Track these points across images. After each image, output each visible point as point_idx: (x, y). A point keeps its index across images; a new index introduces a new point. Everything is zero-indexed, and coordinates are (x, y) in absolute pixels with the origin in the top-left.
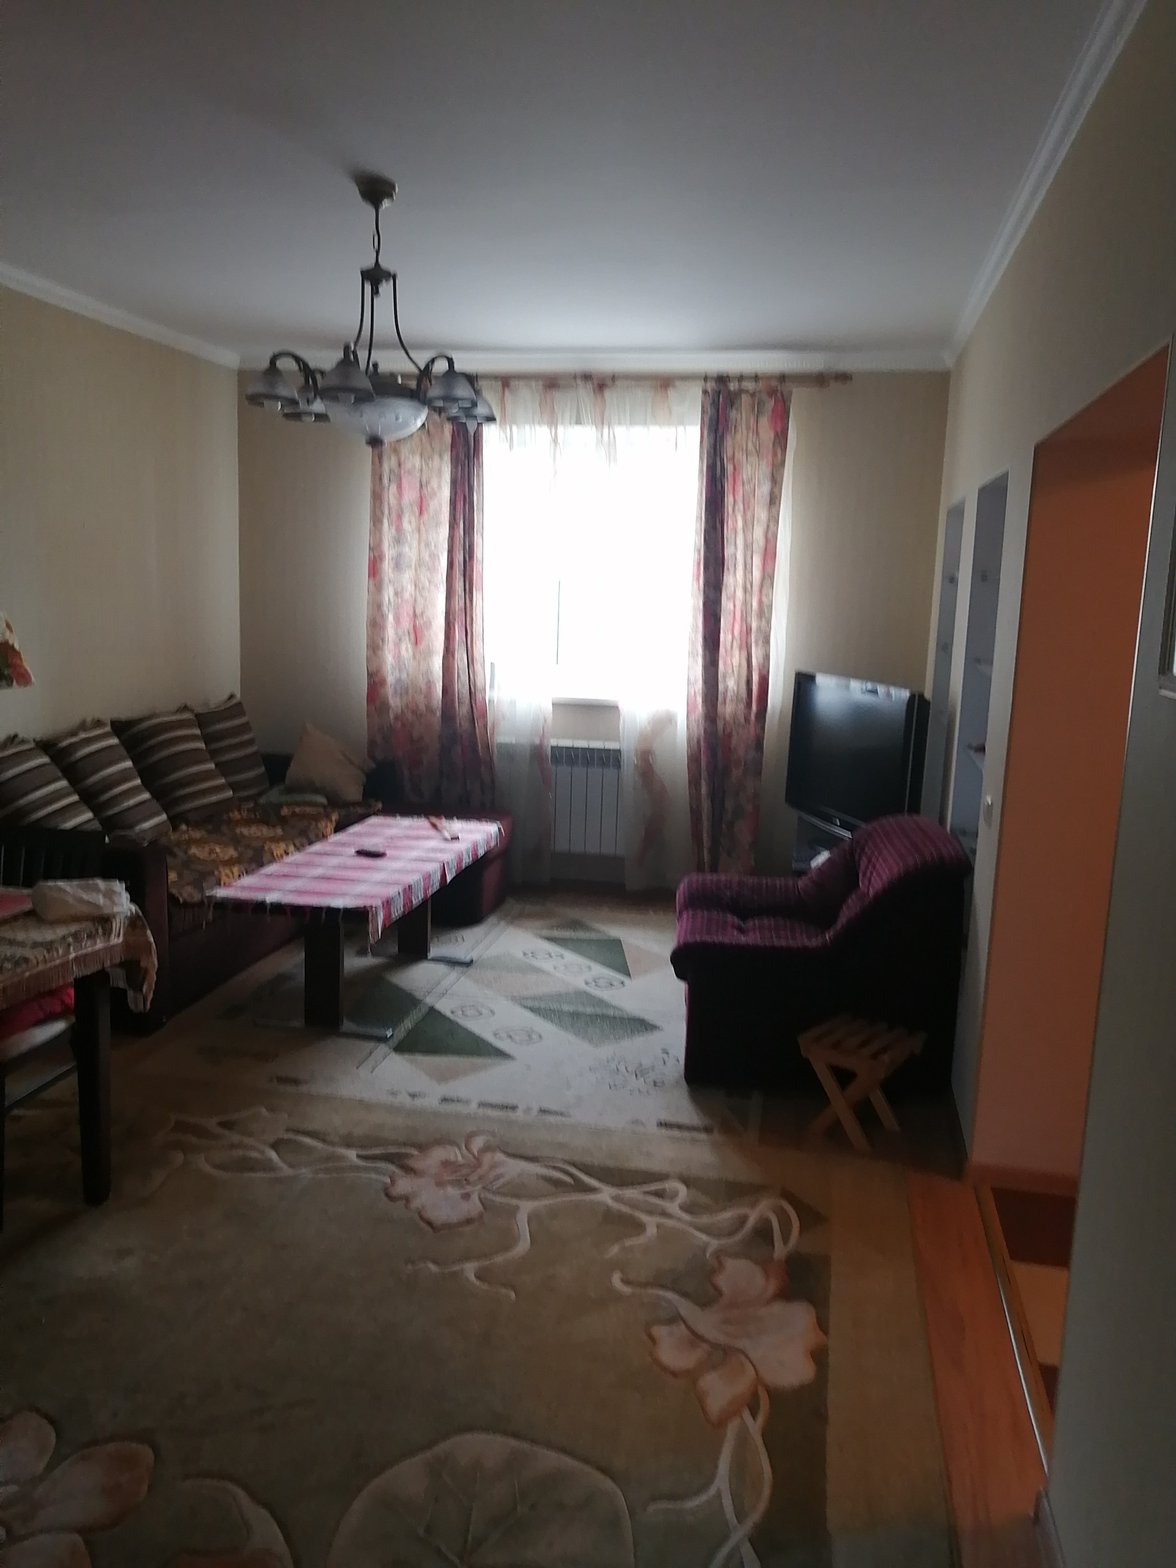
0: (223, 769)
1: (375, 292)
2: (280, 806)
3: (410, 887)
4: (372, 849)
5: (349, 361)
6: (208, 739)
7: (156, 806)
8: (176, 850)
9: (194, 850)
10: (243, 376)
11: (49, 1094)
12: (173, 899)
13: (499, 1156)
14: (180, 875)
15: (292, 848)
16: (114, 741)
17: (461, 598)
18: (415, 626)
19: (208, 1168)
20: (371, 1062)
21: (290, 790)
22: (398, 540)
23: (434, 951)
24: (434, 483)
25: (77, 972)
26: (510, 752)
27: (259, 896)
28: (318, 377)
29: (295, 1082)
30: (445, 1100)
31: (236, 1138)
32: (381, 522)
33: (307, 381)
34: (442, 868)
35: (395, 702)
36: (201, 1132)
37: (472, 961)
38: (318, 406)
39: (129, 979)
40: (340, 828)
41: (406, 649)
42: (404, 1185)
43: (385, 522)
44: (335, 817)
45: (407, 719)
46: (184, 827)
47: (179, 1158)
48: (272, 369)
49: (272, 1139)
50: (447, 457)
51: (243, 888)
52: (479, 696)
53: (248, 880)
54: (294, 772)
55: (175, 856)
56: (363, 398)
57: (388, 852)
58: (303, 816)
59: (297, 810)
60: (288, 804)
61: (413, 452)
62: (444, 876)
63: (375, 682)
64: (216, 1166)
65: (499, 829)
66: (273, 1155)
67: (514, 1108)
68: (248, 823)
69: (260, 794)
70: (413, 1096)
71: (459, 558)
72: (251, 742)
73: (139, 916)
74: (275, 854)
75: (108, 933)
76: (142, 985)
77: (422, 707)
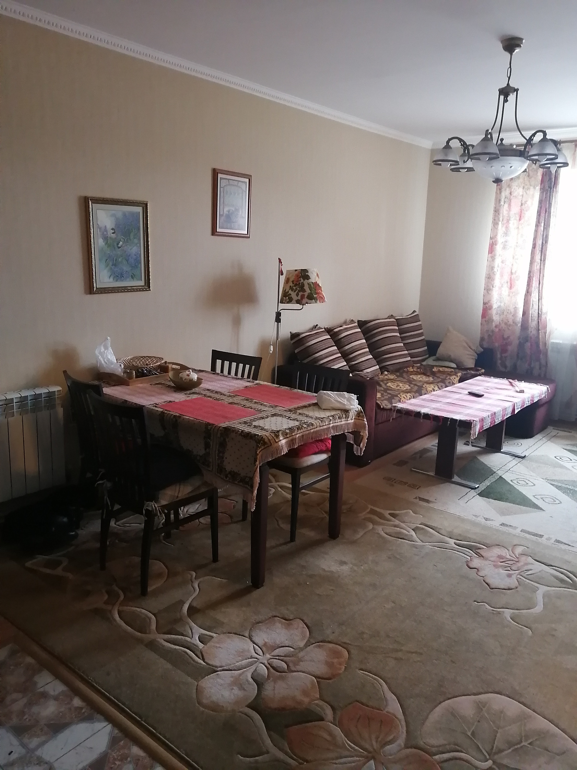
0: (407, 346)
1: (506, 101)
2: (433, 367)
3: (495, 413)
4: (477, 392)
5: (487, 138)
6: (401, 332)
7: (374, 362)
8: (381, 383)
9: (389, 384)
10: (433, 152)
11: (317, 486)
12: (378, 406)
13: (530, 560)
14: (382, 394)
15: (436, 388)
16: (359, 330)
17: (538, 264)
18: (511, 279)
19: (382, 533)
20: (466, 498)
21: (438, 359)
22: (506, 234)
23: (505, 448)
24: (529, 203)
25: (333, 433)
26: (558, 348)
27: (418, 409)
28: (470, 148)
29: (427, 501)
30: (503, 524)
31: (397, 522)
32: (497, 224)
33: (464, 151)
34: (513, 407)
35: (496, 318)
36: (381, 516)
37: (525, 456)
38: (469, 164)
39: (355, 441)
40: (461, 380)
41: (505, 291)
42: (476, 562)
43: (500, 223)
44: (459, 374)
45: (502, 327)
46: (386, 373)
47: (371, 526)
48: (447, 147)
49: (414, 526)
50: (538, 188)
51: (411, 404)
52: (543, 317)
53: (413, 401)
54: (441, 350)
55: (380, 386)
56: (493, 157)
57: (486, 395)
58: (443, 373)
59: (441, 369)
60: (437, 366)
61: (519, 186)
62: (514, 410)
63: (487, 308)
64: (386, 534)
65: (548, 388)
66: (413, 533)
67: (541, 536)
68: (417, 373)
69: (424, 360)
70: (486, 519)
71: (539, 242)
72: (421, 335)
73: (362, 411)
74: (428, 390)
75: (347, 417)
76: (360, 444)
77: (511, 322)
